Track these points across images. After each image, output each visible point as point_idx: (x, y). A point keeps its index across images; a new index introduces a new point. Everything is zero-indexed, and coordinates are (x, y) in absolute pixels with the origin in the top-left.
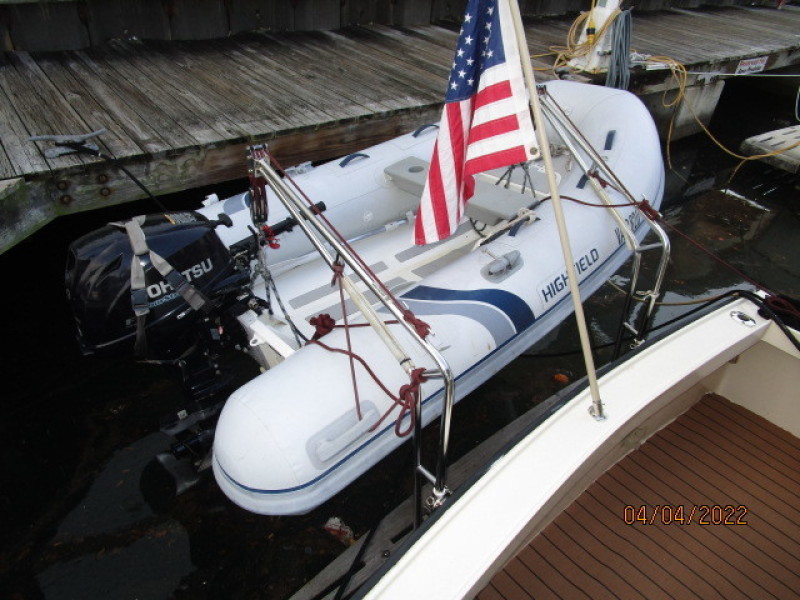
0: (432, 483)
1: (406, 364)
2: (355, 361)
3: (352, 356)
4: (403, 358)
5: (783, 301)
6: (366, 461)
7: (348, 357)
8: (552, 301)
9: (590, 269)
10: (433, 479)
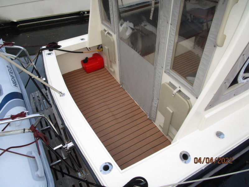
0: (62, 147)
1: (26, 130)
2: (10, 150)
3: (7, 150)
4: (23, 131)
5: (51, 45)
6: (47, 164)
7: (6, 152)
8: (18, 85)
9: (12, 71)
10: (61, 145)
